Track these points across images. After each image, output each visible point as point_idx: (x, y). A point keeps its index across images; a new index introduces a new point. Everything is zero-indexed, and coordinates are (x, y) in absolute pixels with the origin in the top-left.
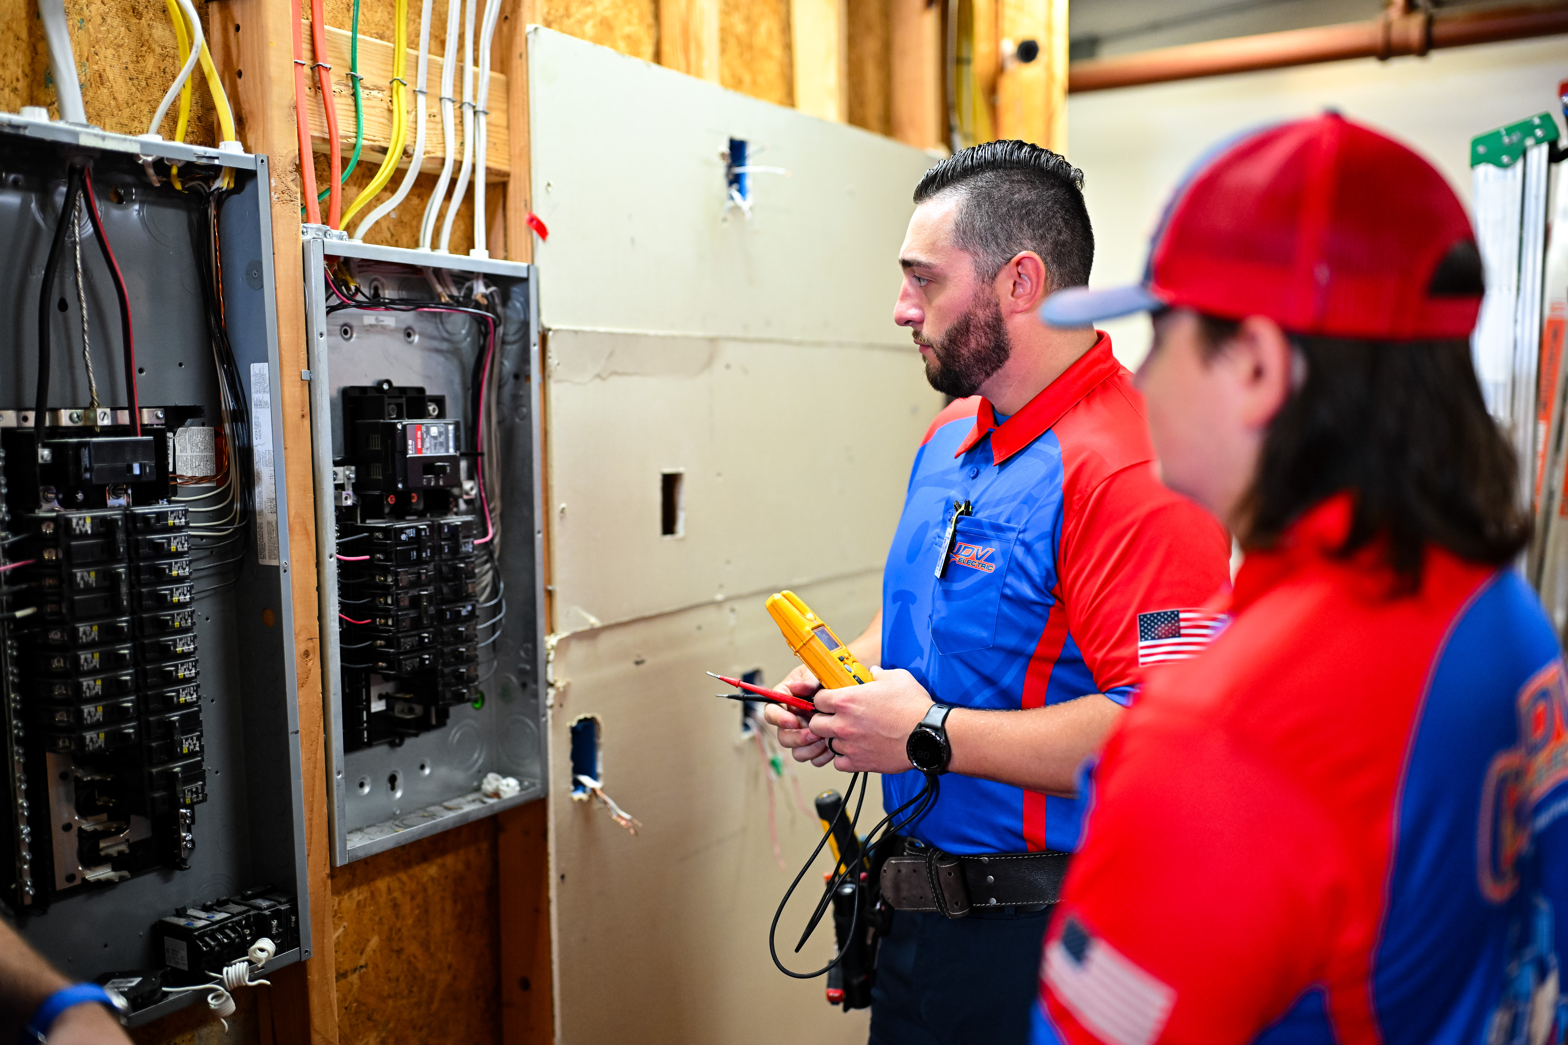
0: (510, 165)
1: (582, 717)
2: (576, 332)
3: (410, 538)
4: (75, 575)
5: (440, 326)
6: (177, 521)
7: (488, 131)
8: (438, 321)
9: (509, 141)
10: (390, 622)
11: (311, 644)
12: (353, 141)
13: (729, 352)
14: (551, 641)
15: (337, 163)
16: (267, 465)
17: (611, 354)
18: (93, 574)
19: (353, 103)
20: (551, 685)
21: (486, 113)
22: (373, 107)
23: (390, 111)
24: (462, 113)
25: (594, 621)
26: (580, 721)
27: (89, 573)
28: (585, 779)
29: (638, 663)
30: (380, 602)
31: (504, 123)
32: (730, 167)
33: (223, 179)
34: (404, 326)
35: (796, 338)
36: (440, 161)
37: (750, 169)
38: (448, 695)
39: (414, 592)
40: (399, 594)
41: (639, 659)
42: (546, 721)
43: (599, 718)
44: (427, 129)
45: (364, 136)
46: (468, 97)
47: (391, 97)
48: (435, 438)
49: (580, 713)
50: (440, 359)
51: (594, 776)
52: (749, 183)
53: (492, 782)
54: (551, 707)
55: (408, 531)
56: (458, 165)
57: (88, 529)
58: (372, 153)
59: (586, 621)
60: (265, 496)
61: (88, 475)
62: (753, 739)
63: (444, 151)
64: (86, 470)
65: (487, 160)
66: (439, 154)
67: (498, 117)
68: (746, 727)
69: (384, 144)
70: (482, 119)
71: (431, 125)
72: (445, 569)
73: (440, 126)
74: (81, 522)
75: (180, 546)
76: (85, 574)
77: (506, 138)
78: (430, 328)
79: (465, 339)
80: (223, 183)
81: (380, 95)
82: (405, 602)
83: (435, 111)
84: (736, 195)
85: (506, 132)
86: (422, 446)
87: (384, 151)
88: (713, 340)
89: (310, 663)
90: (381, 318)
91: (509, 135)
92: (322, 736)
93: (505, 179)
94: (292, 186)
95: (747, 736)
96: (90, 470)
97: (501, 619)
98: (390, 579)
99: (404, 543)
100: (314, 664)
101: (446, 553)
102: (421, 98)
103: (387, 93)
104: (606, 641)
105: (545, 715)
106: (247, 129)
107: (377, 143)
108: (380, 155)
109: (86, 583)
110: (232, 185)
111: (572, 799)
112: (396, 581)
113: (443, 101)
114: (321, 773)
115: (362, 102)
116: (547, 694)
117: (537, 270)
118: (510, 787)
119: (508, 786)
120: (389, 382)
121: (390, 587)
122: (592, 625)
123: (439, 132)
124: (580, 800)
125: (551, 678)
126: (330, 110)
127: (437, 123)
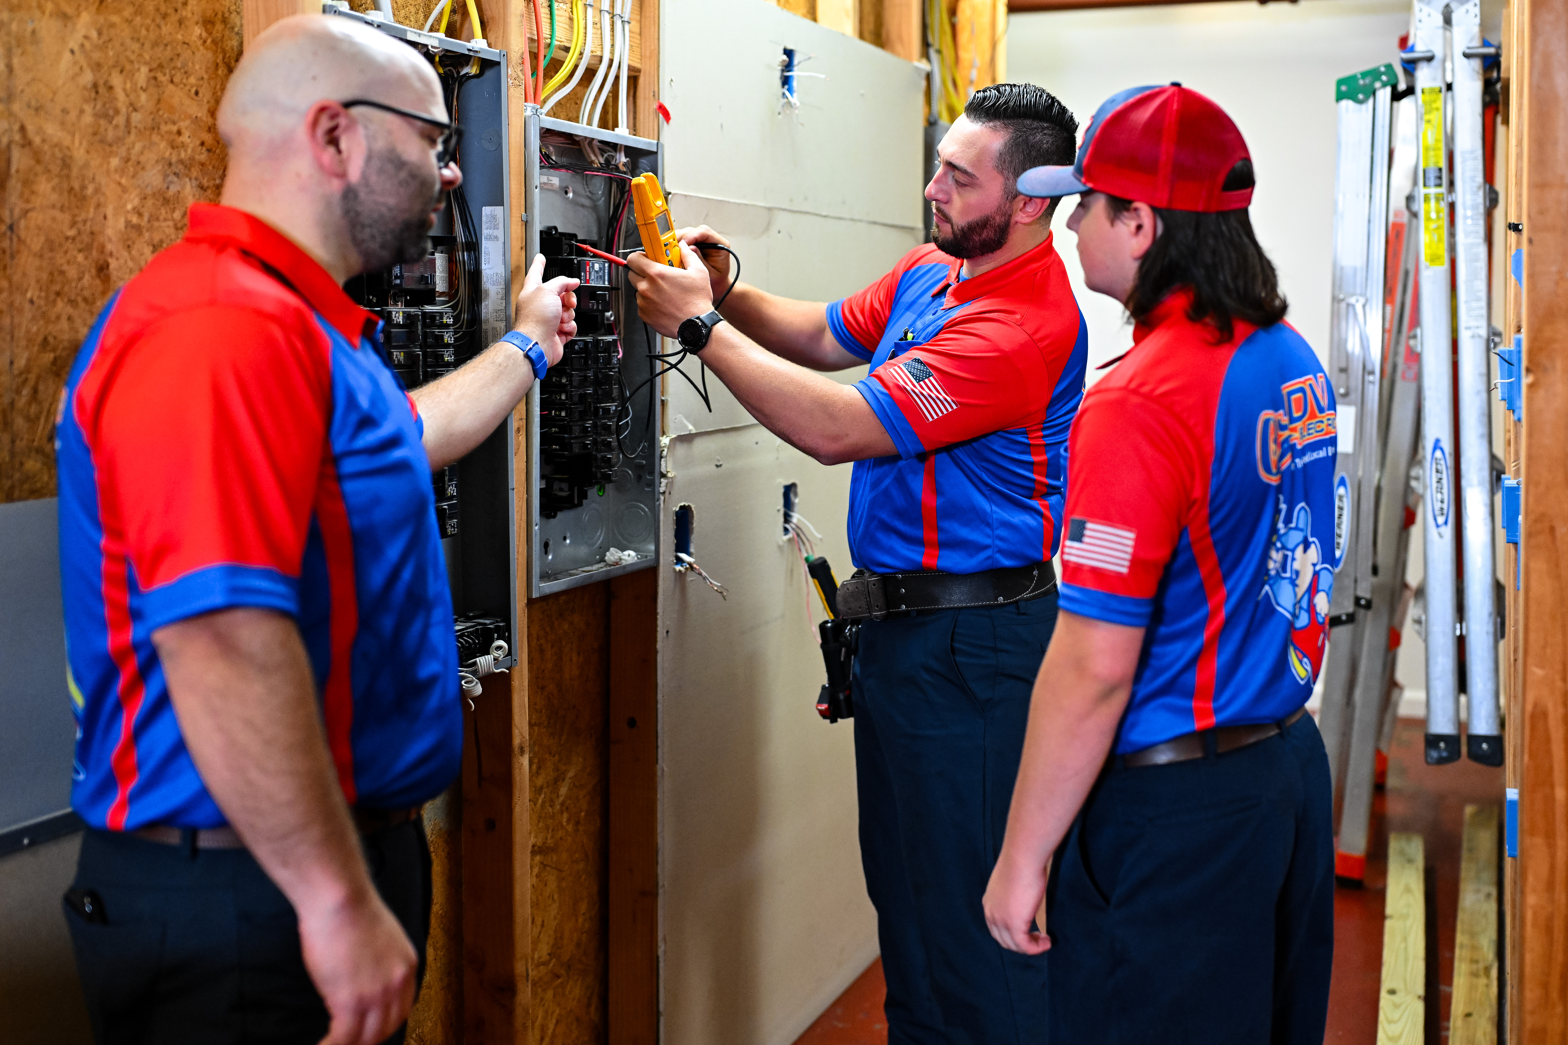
0: (641, 64)
1: (682, 504)
2: (686, 196)
3: (580, 349)
4: (392, 353)
5: (586, 186)
6: (448, 320)
7: (630, 37)
8: (585, 182)
9: (641, 44)
10: (563, 414)
11: (521, 423)
12: (548, 41)
13: (782, 220)
14: (665, 441)
15: (541, 57)
16: (494, 285)
17: (707, 215)
18: (402, 354)
19: (549, 13)
20: (663, 476)
21: (629, 23)
22: (561, 16)
23: (571, 19)
24: (613, 22)
25: (691, 428)
26: (681, 507)
27: (400, 352)
28: (683, 556)
29: (717, 466)
30: (556, 398)
31: (638, 31)
32: (783, 71)
33: (472, 66)
34: (564, 185)
35: (824, 213)
36: (599, 59)
37: (795, 73)
38: (599, 475)
39: (581, 391)
40: (572, 391)
41: (718, 464)
42: (660, 505)
43: (693, 506)
44: (593, 34)
45: (557, 38)
46: (618, 11)
47: (572, 8)
48: (597, 272)
49: (681, 502)
50: (585, 212)
51: (689, 554)
52: (795, 84)
53: (613, 555)
54: (664, 493)
55: (579, 343)
56: (611, 61)
57: (401, 320)
58: (559, 51)
59: (686, 427)
60: (491, 308)
61: (398, 281)
62: (790, 540)
63: (602, 51)
64: (397, 277)
65: (629, 59)
66: (599, 53)
67: (635, 26)
68: (786, 530)
69: (567, 45)
70: (627, 26)
71: (595, 31)
72: (600, 376)
73: (600, 31)
74: (397, 315)
75: (449, 339)
76: (398, 353)
77: (639, 42)
78: (580, 188)
79: (601, 199)
80: (472, 70)
81: (564, 7)
82: (576, 399)
83: (597, 20)
84: (787, 93)
85: (638, 37)
86: (590, 277)
87: (567, 49)
88: (770, 209)
89: (520, 438)
90: (551, 178)
91: (641, 40)
92: (525, 496)
93: (637, 74)
94: (520, 73)
95: (786, 538)
96: (401, 277)
97: (627, 421)
98: (564, 381)
99: (576, 353)
100: (522, 438)
101: (601, 363)
102: (589, 10)
103: (569, 5)
104: (700, 445)
105: (659, 500)
106: (488, 30)
107: (562, 44)
108: (563, 53)
109: (399, 360)
110: (478, 72)
111: (675, 570)
112: (571, 381)
113: (602, 12)
114: (524, 525)
115: (556, 12)
116: (661, 483)
117: (663, 146)
118: (629, 557)
119: (629, 555)
120: (555, 228)
121: (564, 385)
122: (690, 431)
123: (599, 36)
124: (680, 571)
125: (663, 470)
126: (539, 18)
127: (597, 29)
